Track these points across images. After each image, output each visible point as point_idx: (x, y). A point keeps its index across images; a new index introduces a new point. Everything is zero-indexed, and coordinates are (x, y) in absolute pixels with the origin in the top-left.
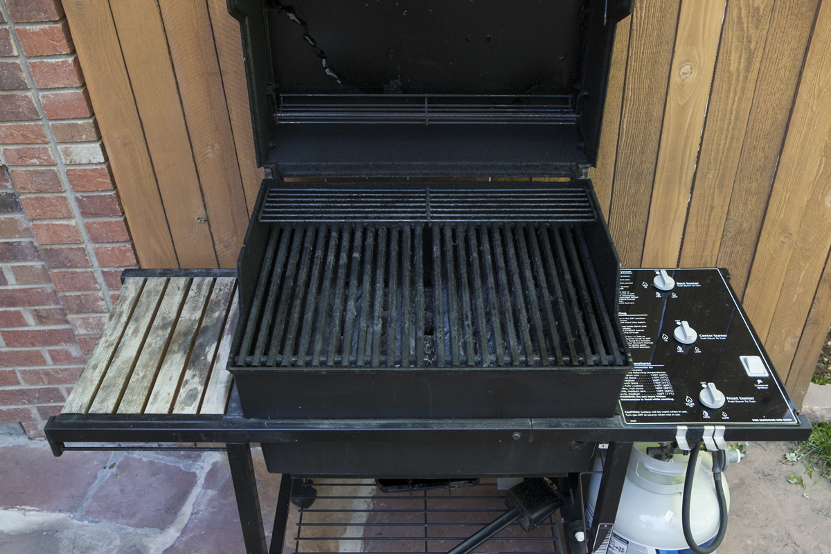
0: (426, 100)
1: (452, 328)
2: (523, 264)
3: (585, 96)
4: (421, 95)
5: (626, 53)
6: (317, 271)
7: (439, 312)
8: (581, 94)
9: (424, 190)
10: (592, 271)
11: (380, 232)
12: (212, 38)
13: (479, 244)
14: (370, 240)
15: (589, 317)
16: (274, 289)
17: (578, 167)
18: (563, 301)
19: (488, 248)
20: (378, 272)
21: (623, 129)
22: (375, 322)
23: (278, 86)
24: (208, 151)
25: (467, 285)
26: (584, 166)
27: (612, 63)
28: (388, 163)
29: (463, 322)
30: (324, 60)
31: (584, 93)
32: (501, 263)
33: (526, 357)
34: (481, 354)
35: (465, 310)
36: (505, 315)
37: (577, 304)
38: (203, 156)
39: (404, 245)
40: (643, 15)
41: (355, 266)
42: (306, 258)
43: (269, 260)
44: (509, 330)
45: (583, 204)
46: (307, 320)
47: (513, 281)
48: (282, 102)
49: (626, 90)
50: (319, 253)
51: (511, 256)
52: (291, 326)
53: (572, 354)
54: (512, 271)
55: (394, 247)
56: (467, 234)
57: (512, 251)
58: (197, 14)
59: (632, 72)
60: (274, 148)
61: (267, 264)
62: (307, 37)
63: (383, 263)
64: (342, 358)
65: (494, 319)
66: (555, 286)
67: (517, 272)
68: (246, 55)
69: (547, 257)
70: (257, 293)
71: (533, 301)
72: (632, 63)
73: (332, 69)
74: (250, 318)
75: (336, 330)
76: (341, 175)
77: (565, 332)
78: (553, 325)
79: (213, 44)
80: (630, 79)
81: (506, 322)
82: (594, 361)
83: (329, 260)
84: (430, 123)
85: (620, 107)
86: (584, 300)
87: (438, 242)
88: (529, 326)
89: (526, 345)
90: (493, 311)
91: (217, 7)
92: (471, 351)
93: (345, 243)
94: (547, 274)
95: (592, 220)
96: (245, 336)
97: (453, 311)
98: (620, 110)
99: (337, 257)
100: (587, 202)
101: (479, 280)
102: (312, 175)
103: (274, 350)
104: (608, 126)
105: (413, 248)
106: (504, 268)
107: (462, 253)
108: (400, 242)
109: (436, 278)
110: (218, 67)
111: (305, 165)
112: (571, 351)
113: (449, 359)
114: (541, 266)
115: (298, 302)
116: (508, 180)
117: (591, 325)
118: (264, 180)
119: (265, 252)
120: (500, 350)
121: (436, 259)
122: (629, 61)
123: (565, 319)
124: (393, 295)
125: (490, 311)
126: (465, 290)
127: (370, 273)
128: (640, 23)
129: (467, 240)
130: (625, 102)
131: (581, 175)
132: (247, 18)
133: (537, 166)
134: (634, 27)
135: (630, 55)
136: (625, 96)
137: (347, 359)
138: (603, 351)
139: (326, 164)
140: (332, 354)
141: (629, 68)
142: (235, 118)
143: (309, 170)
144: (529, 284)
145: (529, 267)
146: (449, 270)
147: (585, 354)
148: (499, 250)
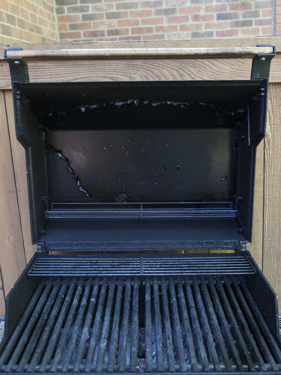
0: (141, 206)
1: (158, 345)
2: (208, 304)
3: (240, 200)
4: (138, 203)
5: (263, 176)
6: (64, 309)
7: (148, 335)
8: (237, 199)
9: (139, 259)
10: (256, 308)
11: (110, 287)
12: (13, 169)
13: (177, 293)
14: (103, 291)
15: (258, 337)
16: (32, 320)
17: (239, 243)
18: (238, 327)
19: (183, 295)
20: (107, 310)
21: (265, 225)
22: (102, 341)
23: (50, 198)
24: (6, 241)
25: (169, 317)
26: (243, 242)
27: (255, 182)
28: (116, 242)
29: (166, 341)
30: (79, 182)
31: (240, 198)
32: (192, 303)
33: (214, 365)
34: (180, 364)
35: (167, 333)
36: (197, 337)
37: (248, 328)
38: (3, 244)
39: (126, 294)
40: (271, 153)
41: (91, 306)
42: (58, 302)
43: (33, 303)
44: (200, 347)
45: (246, 265)
46: (52, 340)
47: (201, 315)
48: (52, 208)
49: (265, 199)
50: (68, 299)
51: (199, 300)
52: (40, 344)
53: (250, 363)
54: (200, 309)
55: (119, 295)
56: (168, 288)
57: (199, 297)
58: (5, 155)
59: (268, 188)
60: (44, 234)
61: (31, 305)
62: (69, 168)
63: (110, 305)
64: (74, 366)
65: (188, 339)
66: (231, 318)
67: (204, 309)
68: (28, 171)
69: (224, 300)
70: (20, 322)
71: (217, 327)
72: (267, 182)
73: (83, 188)
74: (11, 339)
75: (72, 347)
76: (86, 249)
77: (242, 348)
78: (233, 343)
79: (13, 173)
80: (267, 192)
81: (198, 341)
82: (267, 368)
83: (74, 302)
84: (143, 217)
85: (262, 210)
86: (253, 326)
87: (149, 292)
88: (215, 344)
89: (214, 357)
90: (187, 334)
91: (17, 151)
92: (172, 361)
93: (86, 293)
94: (225, 311)
95: (253, 273)
96: (5, 351)
97: (159, 334)
98: (262, 212)
99: (80, 301)
100: (248, 263)
101: (177, 314)
102: (67, 249)
103: (23, 360)
104: (256, 223)
105: (132, 296)
106: (195, 307)
107: (165, 298)
108: (123, 293)
109: (147, 313)
110: (15, 187)
111: (63, 243)
112: (249, 360)
113: (155, 367)
114: (220, 305)
115: (48, 329)
116: (194, 252)
117: (261, 342)
118: (36, 253)
119: (31, 298)
120: (194, 360)
121: (147, 302)
122: (265, 181)
123: (241, 339)
124: (116, 324)
125: (186, 334)
126: (167, 320)
127: (101, 310)
128: (270, 158)
129: (168, 292)
130: (265, 207)
131: (242, 248)
132: (30, 147)
133: (213, 243)
134: (266, 160)
135: (265, 177)
136: (265, 203)
137: (78, 367)
138: (273, 361)
139: (76, 242)
140: (67, 363)
141: (265, 185)
142: (24, 220)
143: (65, 246)
144: (212, 317)
145: (212, 306)
146: (156, 309)
147: (259, 363)
148: (190, 296)
